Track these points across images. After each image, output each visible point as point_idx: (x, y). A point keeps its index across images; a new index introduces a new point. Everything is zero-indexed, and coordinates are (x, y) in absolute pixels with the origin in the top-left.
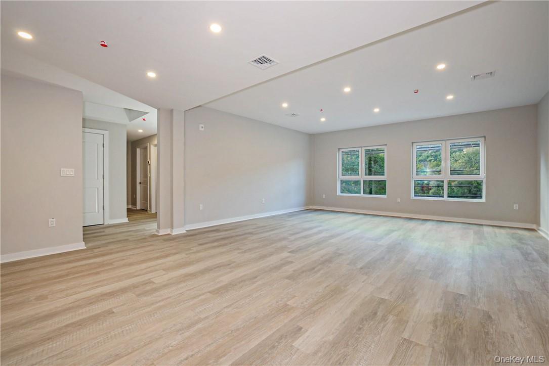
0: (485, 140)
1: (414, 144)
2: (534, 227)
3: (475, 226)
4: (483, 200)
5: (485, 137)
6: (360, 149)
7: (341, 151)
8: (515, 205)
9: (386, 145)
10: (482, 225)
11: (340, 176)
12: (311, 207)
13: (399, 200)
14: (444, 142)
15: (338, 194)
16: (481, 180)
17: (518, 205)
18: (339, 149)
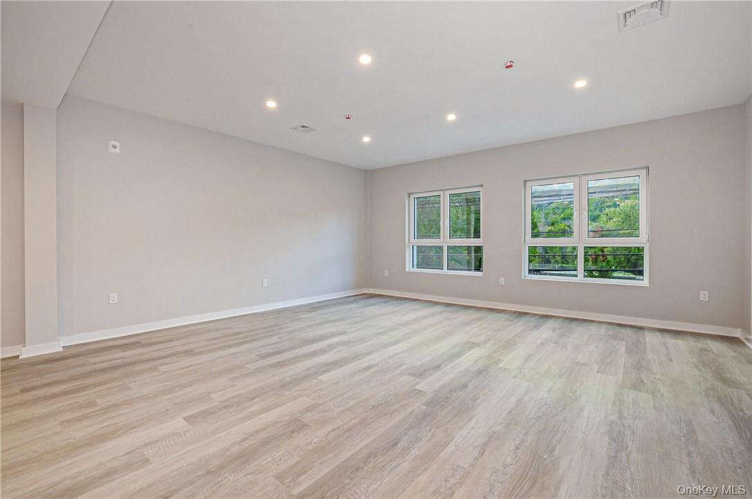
0: (648, 174)
1: (527, 184)
2: (738, 333)
3: (630, 332)
4: (645, 282)
5: (648, 168)
6: (441, 193)
7: (412, 197)
8: (702, 292)
9: (482, 186)
10: (642, 328)
11: (411, 241)
12: (366, 291)
13: (502, 281)
14: (578, 178)
15: (407, 270)
16: (642, 245)
17: (707, 292)
18: (409, 194)
